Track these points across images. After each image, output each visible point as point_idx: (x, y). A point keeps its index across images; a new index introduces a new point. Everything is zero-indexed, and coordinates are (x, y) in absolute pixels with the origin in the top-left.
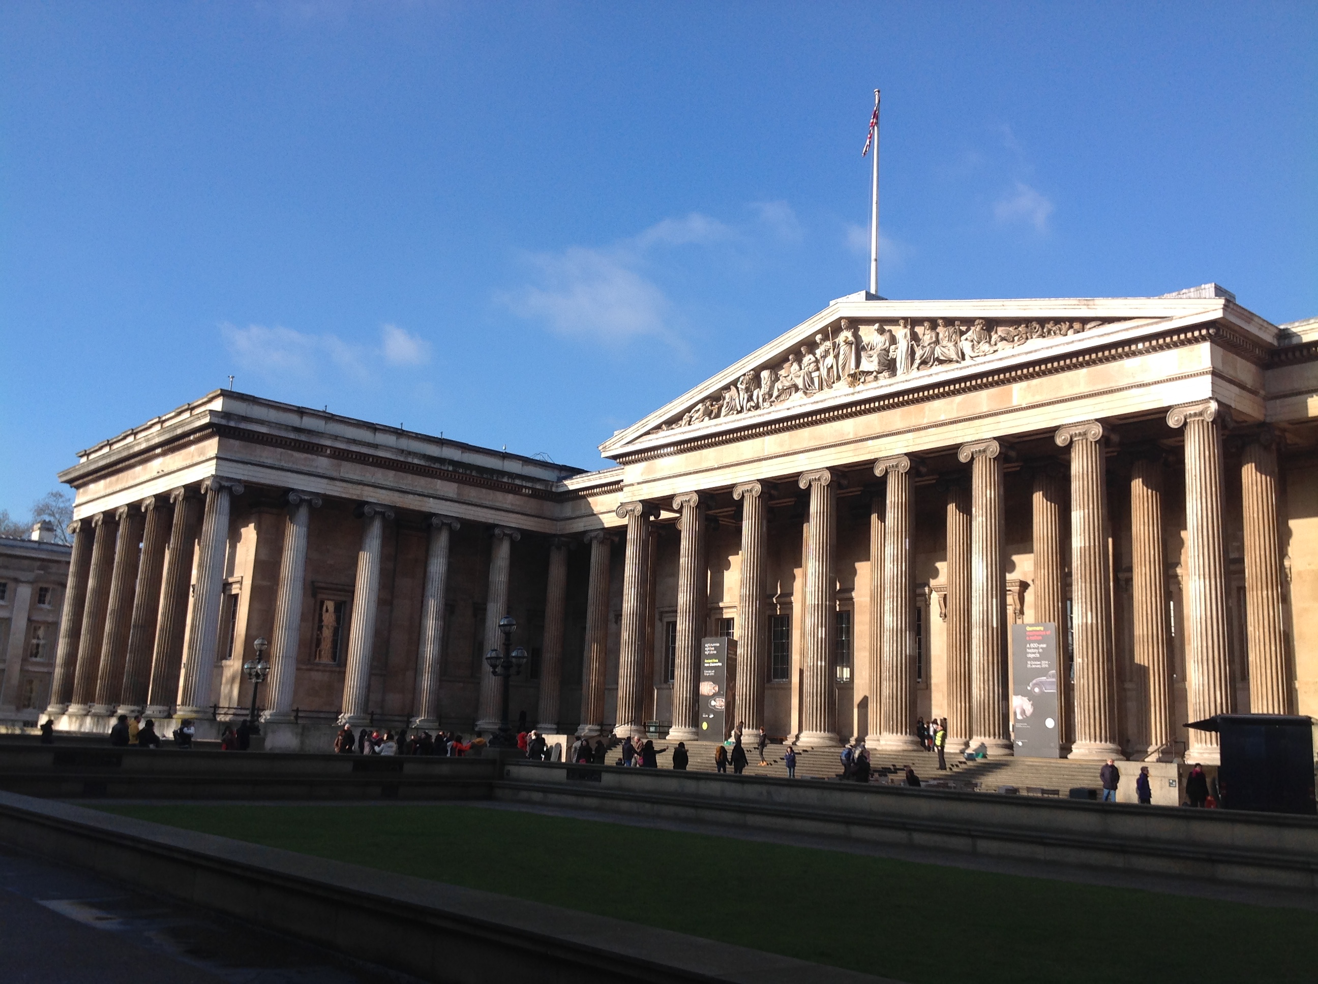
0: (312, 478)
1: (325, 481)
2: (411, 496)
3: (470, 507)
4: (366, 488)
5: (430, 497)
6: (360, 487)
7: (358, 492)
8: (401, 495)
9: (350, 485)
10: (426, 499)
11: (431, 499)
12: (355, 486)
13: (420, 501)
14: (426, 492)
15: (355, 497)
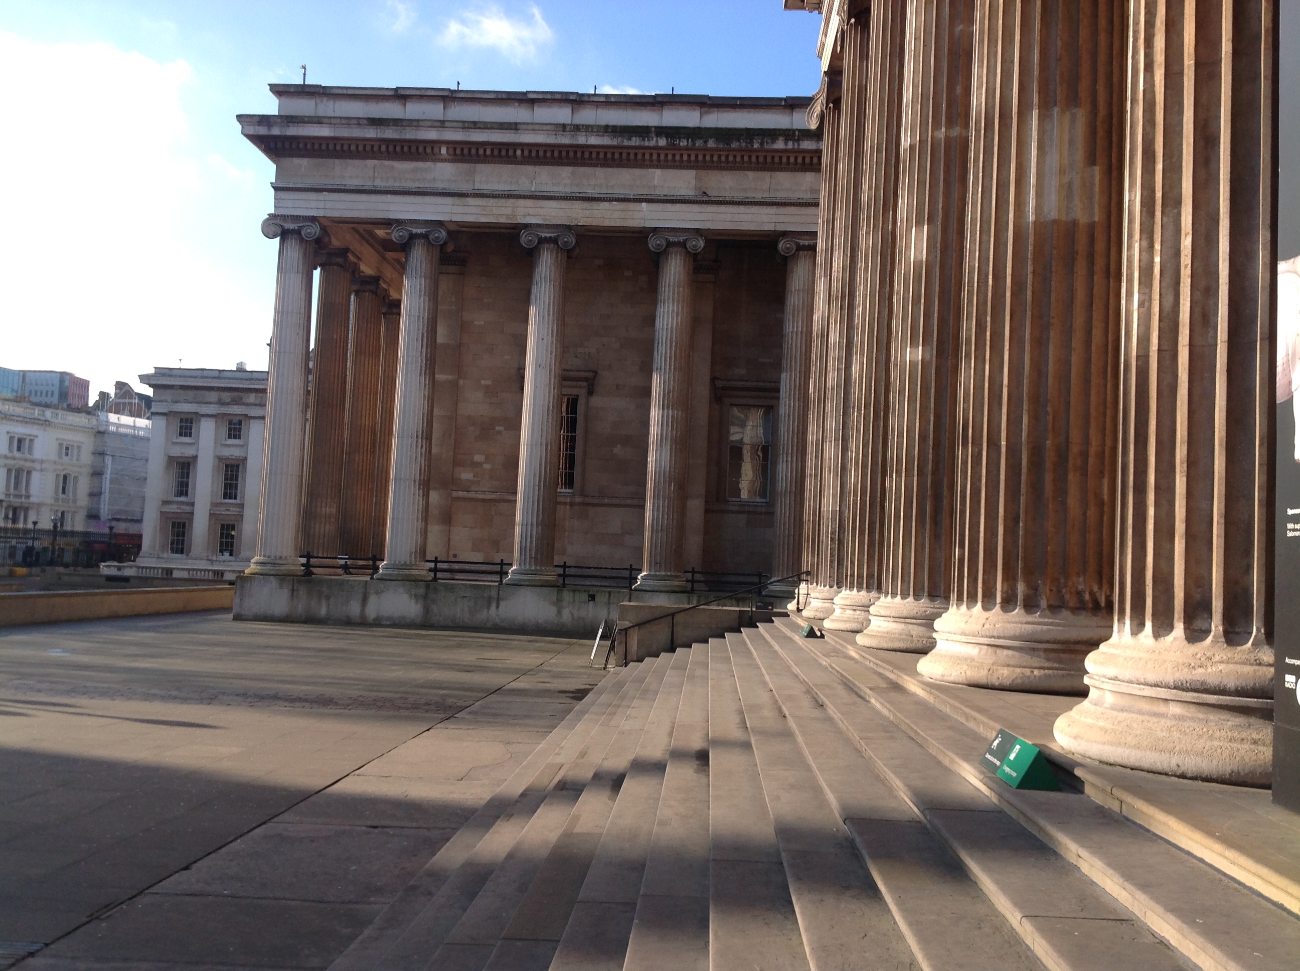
0: (428, 199)
1: (449, 200)
2: (606, 205)
3: (722, 208)
4: (522, 202)
5: (640, 201)
6: (511, 201)
7: (508, 211)
8: (586, 205)
9: (491, 202)
10: (632, 206)
11: (644, 204)
12: (502, 202)
13: (623, 210)
14: (631, 193)
15: (503, 220)
